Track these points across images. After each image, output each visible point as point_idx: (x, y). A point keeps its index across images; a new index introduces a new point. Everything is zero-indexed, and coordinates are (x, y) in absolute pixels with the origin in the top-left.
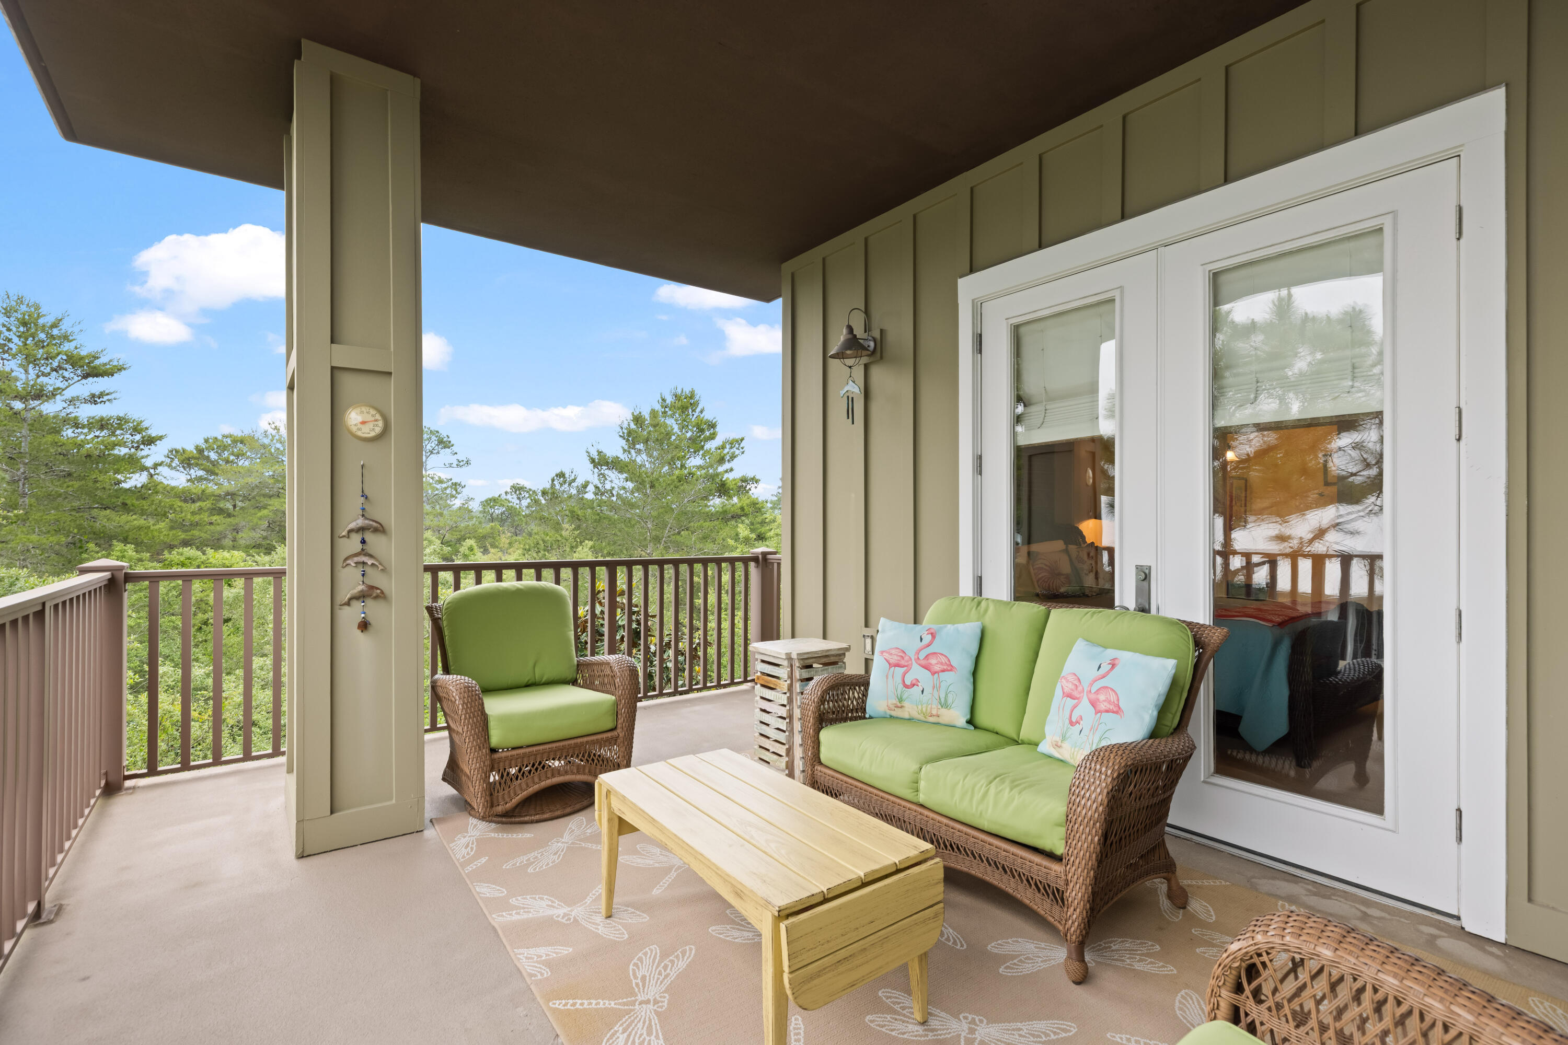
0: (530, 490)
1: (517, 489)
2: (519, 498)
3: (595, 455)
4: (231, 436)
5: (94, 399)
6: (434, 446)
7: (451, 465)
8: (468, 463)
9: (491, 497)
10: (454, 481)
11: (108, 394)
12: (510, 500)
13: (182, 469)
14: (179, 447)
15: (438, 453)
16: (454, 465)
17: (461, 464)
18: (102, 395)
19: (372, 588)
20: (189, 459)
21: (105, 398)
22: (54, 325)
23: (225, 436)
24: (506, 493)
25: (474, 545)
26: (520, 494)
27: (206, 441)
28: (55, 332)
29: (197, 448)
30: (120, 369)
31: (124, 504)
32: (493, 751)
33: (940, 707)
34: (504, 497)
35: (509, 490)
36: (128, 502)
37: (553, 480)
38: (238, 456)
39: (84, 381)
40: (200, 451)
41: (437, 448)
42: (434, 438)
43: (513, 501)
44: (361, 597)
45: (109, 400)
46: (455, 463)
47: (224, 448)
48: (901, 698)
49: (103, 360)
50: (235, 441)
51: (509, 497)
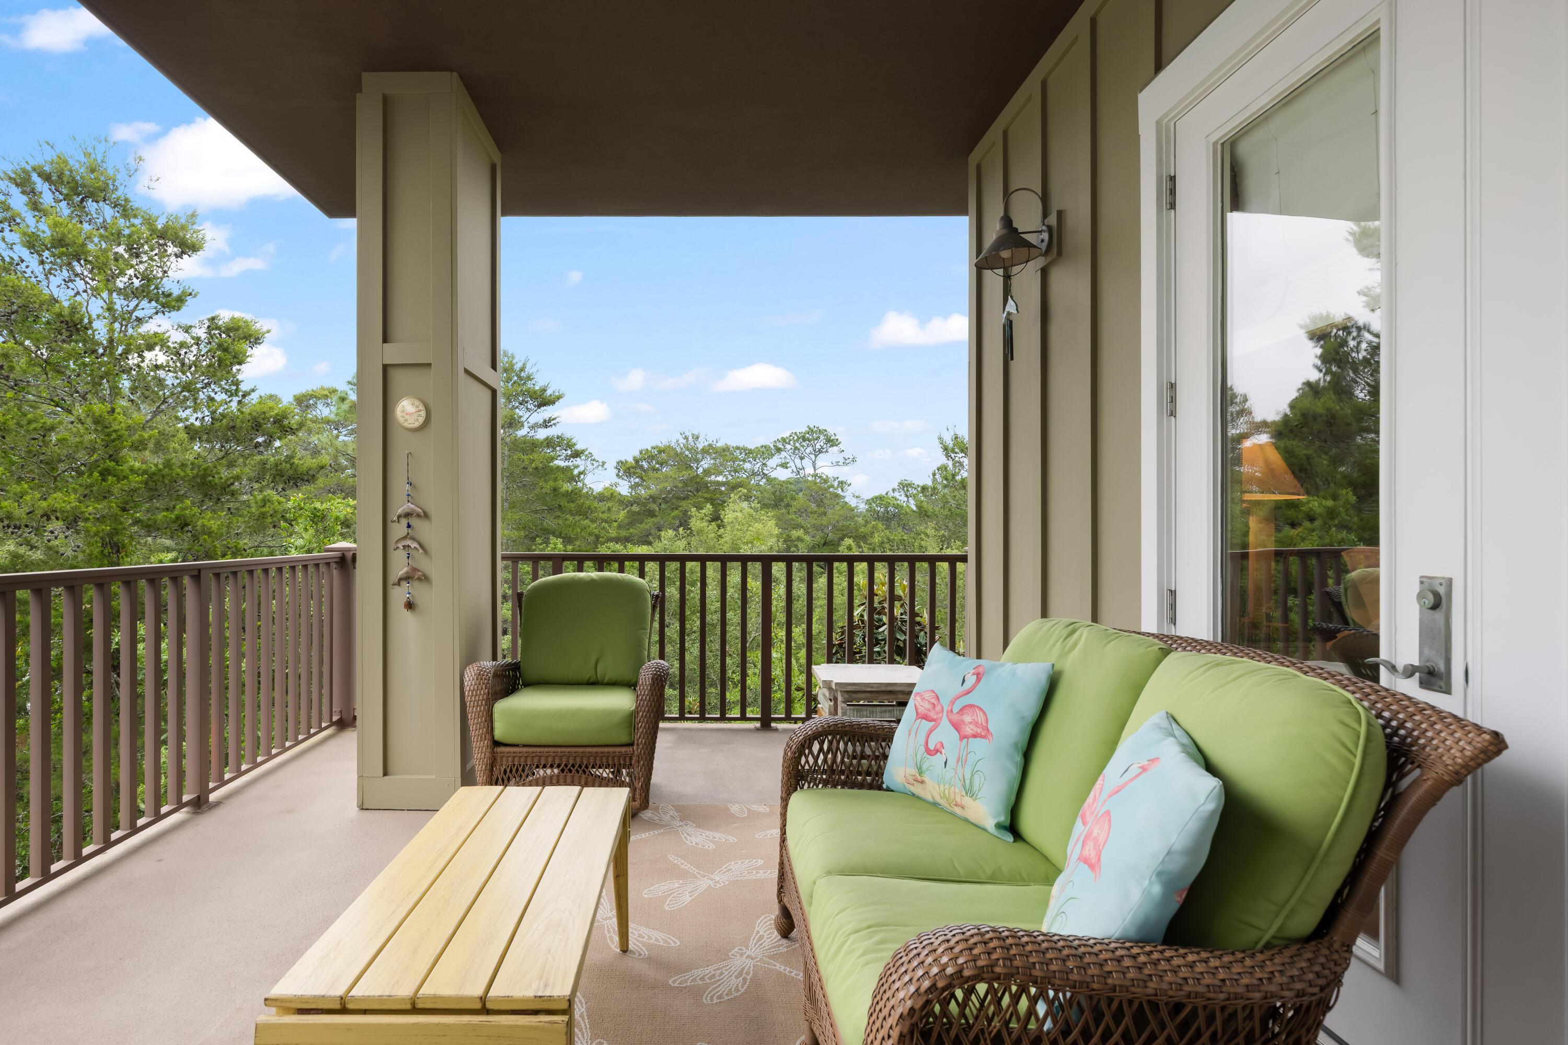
0: (918, 486)
1: (905, 486)
2: (906, 496)
3: (949, 442)
4: (657, 447)
5: (546, 424)
6: (822, 444)
7: (837, 464)
8: (854, 460)
9: (877, 494)
10: (840, 479)
11: (553, 419)
12: (898, 497)
13: (625, 478)
14: (623, 460)
15: (827, 451)
16: (841, 463)
17: (848, 461)
18: (550, 421)
19: (415, 570)
20: (629, 469)
21: (552, 422)
22: (522, 370)
23: (653, 448)
24: (894, 490)
25: (853, 544)
26: (908, 490)
27: (641, 453)
28: (523, 374)
29: (634, 458)
30: (559, 398)
31: (560, 506)
32: (496, 744)
33: (964, 793)
34: (891, 494)
35: (896, 487)
36: (562, 504)
37: (934, 475)
38: (661, 465)
39: (539, 410)
40: (637, 461)
41: (825, 446)
42: (822, 437)
43: (900, 498)
44: (407, 578)
45: (554, 424)
46: (842, 461)
47: (652, 457)
48: (921, 768)
49: (549, 392)
50: (660, 452)
51: (896, 494)
